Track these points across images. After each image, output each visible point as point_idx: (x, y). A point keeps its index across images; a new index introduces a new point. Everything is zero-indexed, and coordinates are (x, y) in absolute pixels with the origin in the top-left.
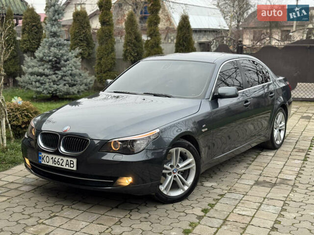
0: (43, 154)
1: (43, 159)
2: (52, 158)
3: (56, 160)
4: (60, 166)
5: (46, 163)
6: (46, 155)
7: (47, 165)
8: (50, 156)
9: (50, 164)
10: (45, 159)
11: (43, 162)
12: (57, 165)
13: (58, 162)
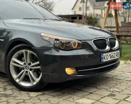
0: (104, 54)
1: (104, 58)
2: (110, 55)
3: (112, 55)
4: (114, 58)
5: (107, 60)
6: (106, 54)
7: (107, 61)
8: (109, 54)
9: (109, 59)
10: (106, 58)
11: (105, 61)
12: (112, 59)
13: (113, 56)
